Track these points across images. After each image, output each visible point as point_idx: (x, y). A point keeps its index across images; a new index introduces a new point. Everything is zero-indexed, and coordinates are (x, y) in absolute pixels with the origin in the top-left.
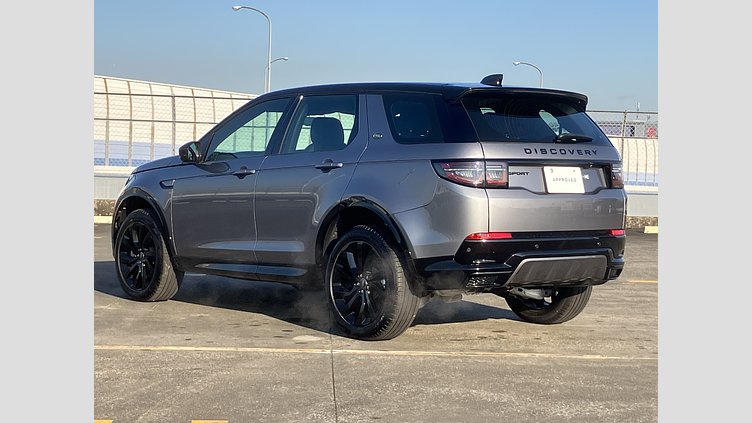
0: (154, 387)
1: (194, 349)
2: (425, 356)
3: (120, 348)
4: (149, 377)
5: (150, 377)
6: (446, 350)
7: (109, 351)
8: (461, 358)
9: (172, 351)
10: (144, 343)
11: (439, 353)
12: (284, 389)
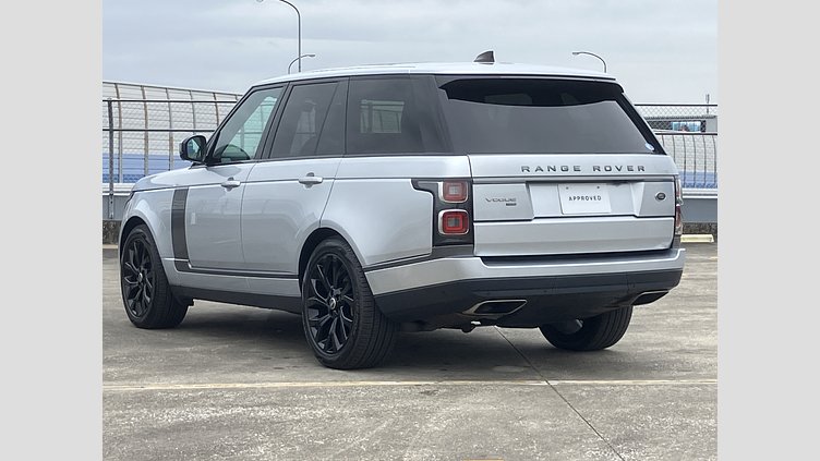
0: (388, 425)
1: (395, 383)
2: (657, 386)
3: (314, 384)
4: (376, 414)
5: (377, 416)
6: (674, 378)
7: (305, 387)
8: (698, 386)
9: (374, 386)
10: (334, 378)
11: (667, 382)
12: (534, 425)
